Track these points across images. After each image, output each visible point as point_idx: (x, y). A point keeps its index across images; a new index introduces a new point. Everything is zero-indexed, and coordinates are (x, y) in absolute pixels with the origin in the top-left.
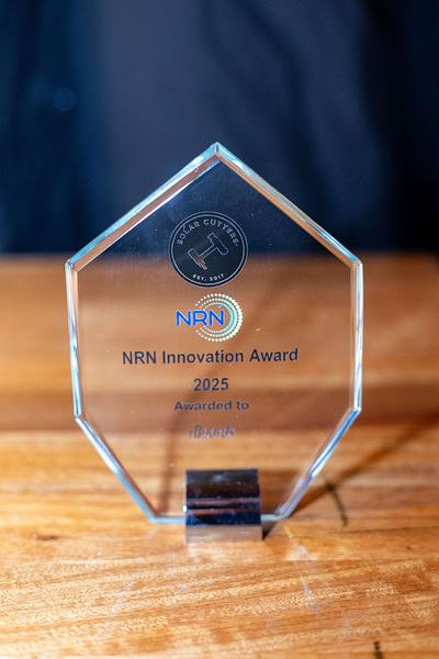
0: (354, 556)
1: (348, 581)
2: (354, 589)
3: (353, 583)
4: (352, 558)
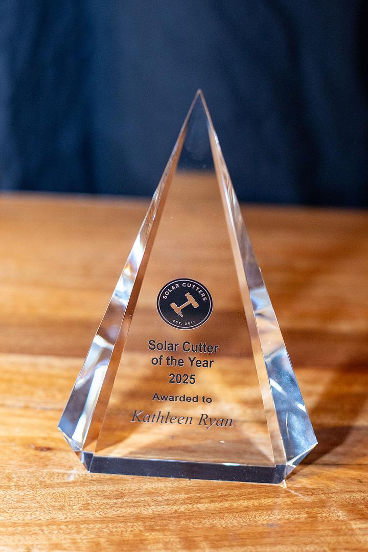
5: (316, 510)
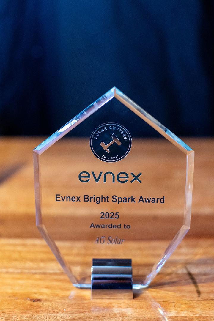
0: (205, 314)
4: (204, 315)
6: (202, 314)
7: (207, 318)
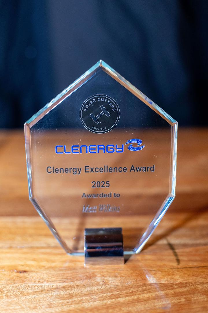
0: (184, 280)
1: (182, 294)
2: (185, 298)
3: (185, 295)
4: (183, 282)
5: (189, 296)
6: (182, 281)
7: (186, 284)
